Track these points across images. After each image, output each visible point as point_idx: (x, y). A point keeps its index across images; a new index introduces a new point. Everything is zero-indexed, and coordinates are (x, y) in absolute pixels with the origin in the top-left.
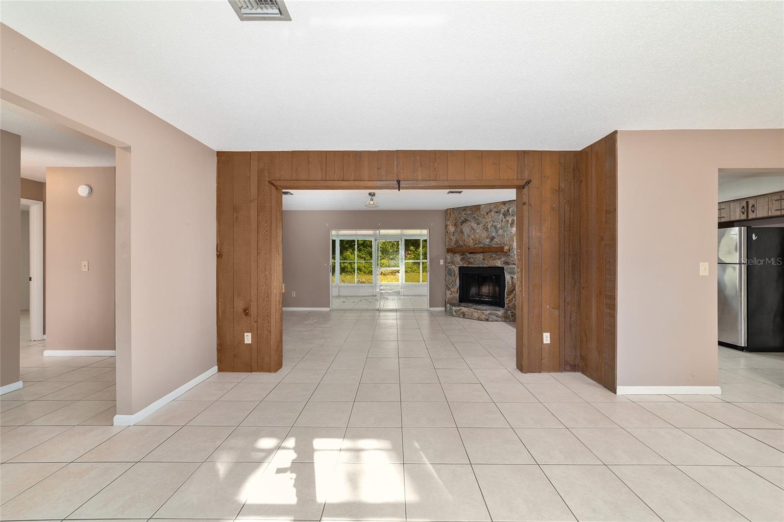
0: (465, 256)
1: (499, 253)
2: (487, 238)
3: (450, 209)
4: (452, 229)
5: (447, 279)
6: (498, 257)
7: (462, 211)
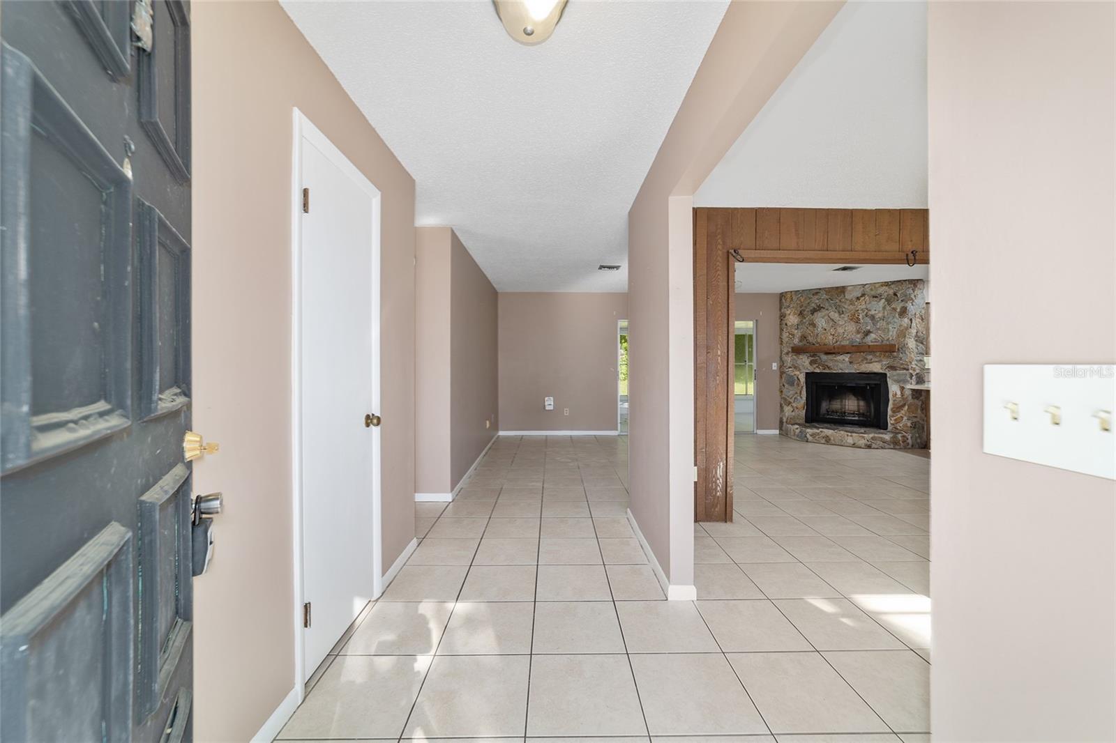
0: (817, 358)
1: (878, 354)
2: (858, 332)
3: (791, 292)
4: (792, 319)
5: (784, 390)
6: (876, 360)
7: (813, 295)
